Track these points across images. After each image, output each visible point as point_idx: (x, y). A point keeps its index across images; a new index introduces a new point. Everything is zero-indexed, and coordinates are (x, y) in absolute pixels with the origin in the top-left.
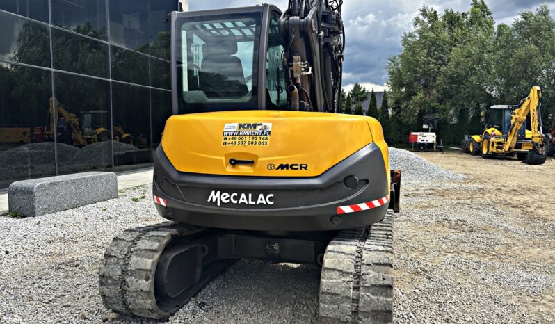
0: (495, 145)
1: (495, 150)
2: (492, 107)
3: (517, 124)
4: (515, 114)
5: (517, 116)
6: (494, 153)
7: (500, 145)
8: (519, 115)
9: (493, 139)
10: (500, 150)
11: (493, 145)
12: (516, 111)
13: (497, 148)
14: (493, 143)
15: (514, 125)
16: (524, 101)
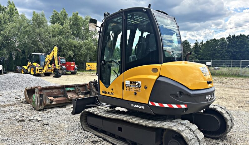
0: (38, 70)
1: (38, 73)
2: (33, 54)
3: (48, 61)
4: (47, 57)
5: (48, 58)
6: (38, 74)
7: (41, 70)
8: (49, 57)
9: (37, 68)
10: (40, 72)
11: (37, 70)
12: (48, 56)
13: (39, 71)
14: (37, 69)
15: (47, 62)
16: (51, 52)
